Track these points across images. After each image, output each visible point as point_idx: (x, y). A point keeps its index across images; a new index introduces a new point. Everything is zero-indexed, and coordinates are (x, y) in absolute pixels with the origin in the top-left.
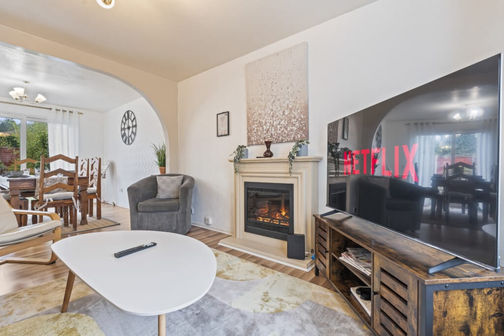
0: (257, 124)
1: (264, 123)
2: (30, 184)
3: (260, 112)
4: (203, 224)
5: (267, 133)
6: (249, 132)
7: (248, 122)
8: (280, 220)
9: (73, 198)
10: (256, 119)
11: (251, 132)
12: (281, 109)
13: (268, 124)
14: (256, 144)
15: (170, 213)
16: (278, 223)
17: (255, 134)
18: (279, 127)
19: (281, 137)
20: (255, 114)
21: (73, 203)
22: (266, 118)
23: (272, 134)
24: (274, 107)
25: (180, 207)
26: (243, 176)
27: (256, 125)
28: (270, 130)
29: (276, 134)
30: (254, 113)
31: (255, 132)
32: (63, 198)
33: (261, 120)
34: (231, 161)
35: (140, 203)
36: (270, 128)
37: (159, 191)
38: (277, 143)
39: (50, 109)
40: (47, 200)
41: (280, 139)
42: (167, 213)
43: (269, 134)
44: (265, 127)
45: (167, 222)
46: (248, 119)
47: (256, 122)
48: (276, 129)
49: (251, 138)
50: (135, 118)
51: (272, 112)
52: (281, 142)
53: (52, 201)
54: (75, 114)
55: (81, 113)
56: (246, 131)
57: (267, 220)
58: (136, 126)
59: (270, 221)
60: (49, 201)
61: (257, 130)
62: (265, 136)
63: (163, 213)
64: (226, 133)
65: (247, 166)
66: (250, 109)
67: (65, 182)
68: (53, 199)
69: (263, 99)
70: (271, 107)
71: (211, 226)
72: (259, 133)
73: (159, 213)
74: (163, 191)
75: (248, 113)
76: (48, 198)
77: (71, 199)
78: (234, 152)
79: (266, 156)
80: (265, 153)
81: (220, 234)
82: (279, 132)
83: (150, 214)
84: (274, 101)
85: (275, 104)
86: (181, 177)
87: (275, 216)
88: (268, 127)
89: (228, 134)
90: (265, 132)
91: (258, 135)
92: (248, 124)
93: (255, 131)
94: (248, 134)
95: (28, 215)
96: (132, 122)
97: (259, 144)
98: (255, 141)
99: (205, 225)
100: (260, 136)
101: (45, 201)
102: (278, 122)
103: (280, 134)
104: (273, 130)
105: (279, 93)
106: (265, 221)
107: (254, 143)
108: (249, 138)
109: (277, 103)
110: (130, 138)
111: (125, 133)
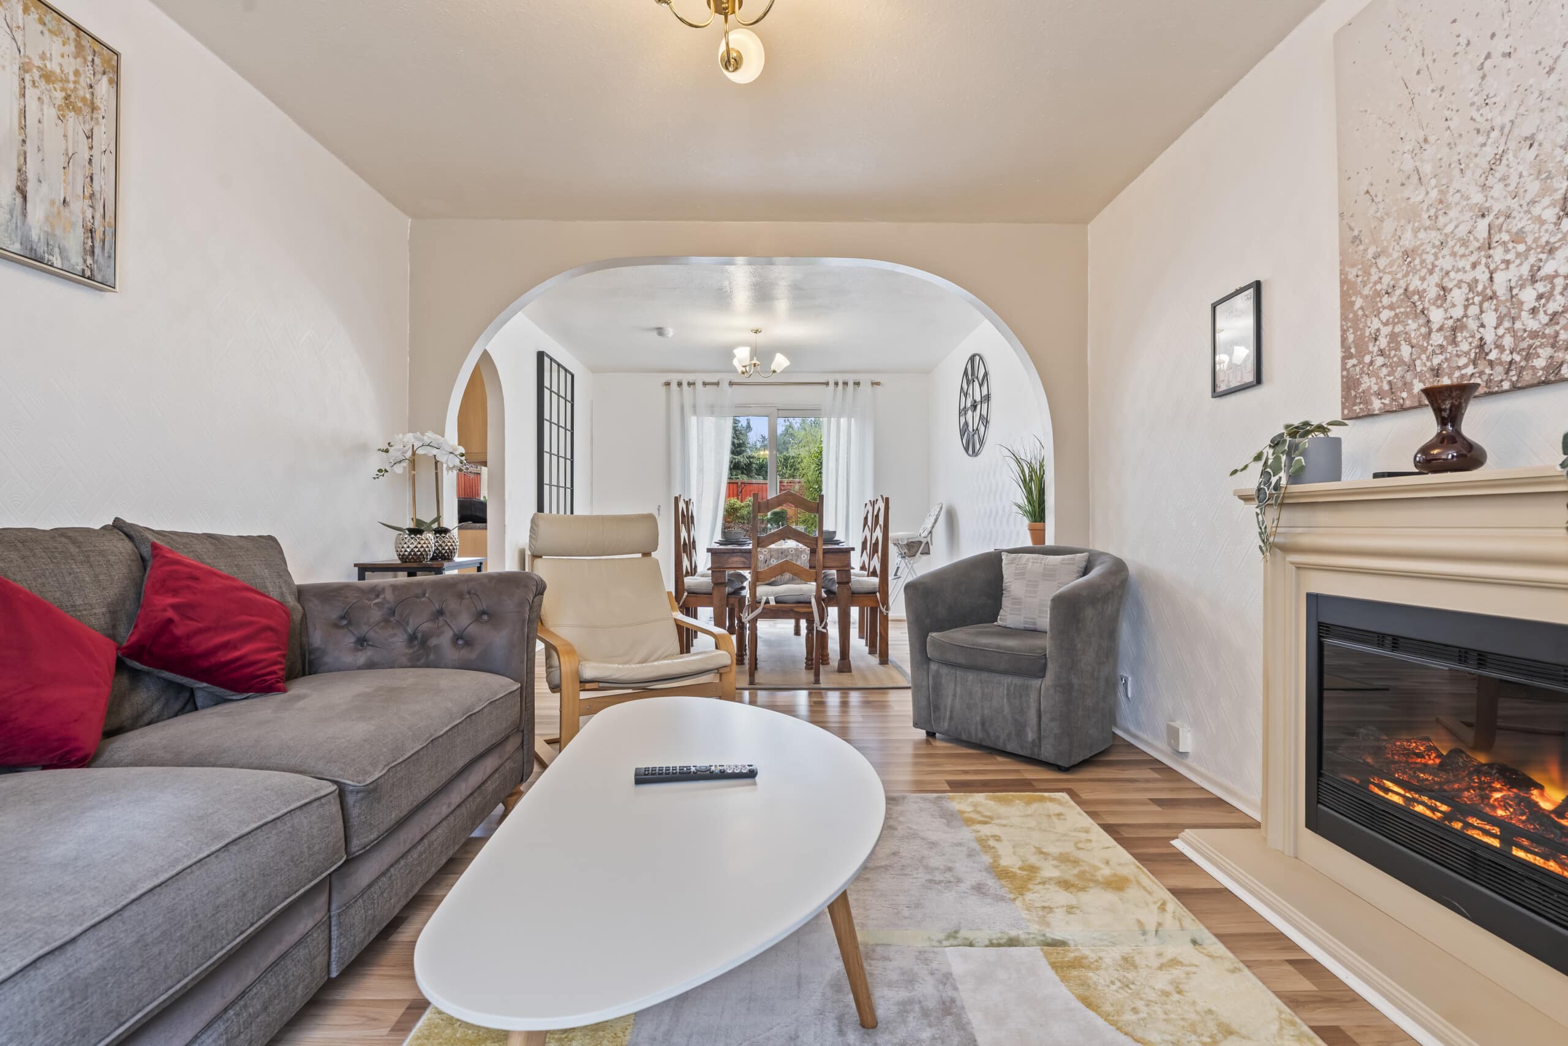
0: (1391, 307)
1: (1433, 292)
2: (743, 559)
3: (1408, 241)
4: (1163, 745)
5: (1454, 342)
6: (1347, 356)
7: (1346, 304)
8: (1509, 834)
9: (813, 601)
10: (1387, 279)
11: (1362, 351)
12: (1545, 191)
13: (1458, 296)
14: (1387, 412)
15: (1018, 681)
16: (1496, 843)
17: (1380, 361)
18: (1528, 296)
19: (1545, 352)
20: (1382, 262)
21: (812, 612)
22: (1446, 263)
23: (1481, 345)
24: (1498, 190)
25: (1050, 665)
26: (1299, 567)
27: (1386, 315)
28: (1472, 324)
29: (1508, 342)
30: (1376, 256)
31: (1382, 353)
32: (795, 598)
33: (1415, 283)
34: (1246, 499)
35: (934, 634)
36: (1473, 310)
37: (1006, 602)
38: (1515, 388)
39: (827, 384)
40: (764, 599)
41: (1540, 363)
42: (1007, 680)
43: (1464, 347)
44: (1437, 316)
45: (1007, 709)
46: (1347, 290)
47: (1386, 300)
48: (1509, 315)
49: (1358, 383)
50: (986, 374)
51: (1483, 224)
52: (1546, 383)
53: (772, 603)
54: (866, 387)
55: (878, 384)
56: (1338, 353)
57: (1434, 809)
58: (987, 398)
59: (1447, 816)
60: (767, 602)
61: (1393, 337)
62: (1436, 361)
63: (997, 678)
64: (1250, 377)
65: (1323, 517)
66: (1357, 240)
67: (804, 560)
68: (775, 598)
69: (1427, 169)
70: (1477, 198)
71: (1189, 761)
72: (1406, 351)
73: (984, 676)
74: (1017, 601)
75: (1345, 261)
76: (767, 595)
77: (810, 603)
78: (1258, 458)
79: (1428, 463)
80: (1424, 450)
81: (1219, 802)
82: (1533, 325)
83: (959, 673)
84: (1498, 159)
85: (1501, 170)
86: (1080, 558)
87: (1485, 798)
88: (1458, 312)
89: (1259, 380)
90: (1437, 339)
91: (1401, 362)
92: (1344, 318)
93: (1383, 342)
94: (1344, 368)
95: (699, 633)
96: (981, 385)
97: (1403, 409)
98: (1380, 394)
99: (1168, 749)
100: (1411, 366)
101: (760, 603)
102: (1525, 270)
103: (1534, 335)
104: (1490, 318)
105: (1532, 99)
106: (1420, 808)
107: (1377, 404)
108: (1349, 385)
109: (1520, 163)
110: (976, 437)
111: (966, 423)
